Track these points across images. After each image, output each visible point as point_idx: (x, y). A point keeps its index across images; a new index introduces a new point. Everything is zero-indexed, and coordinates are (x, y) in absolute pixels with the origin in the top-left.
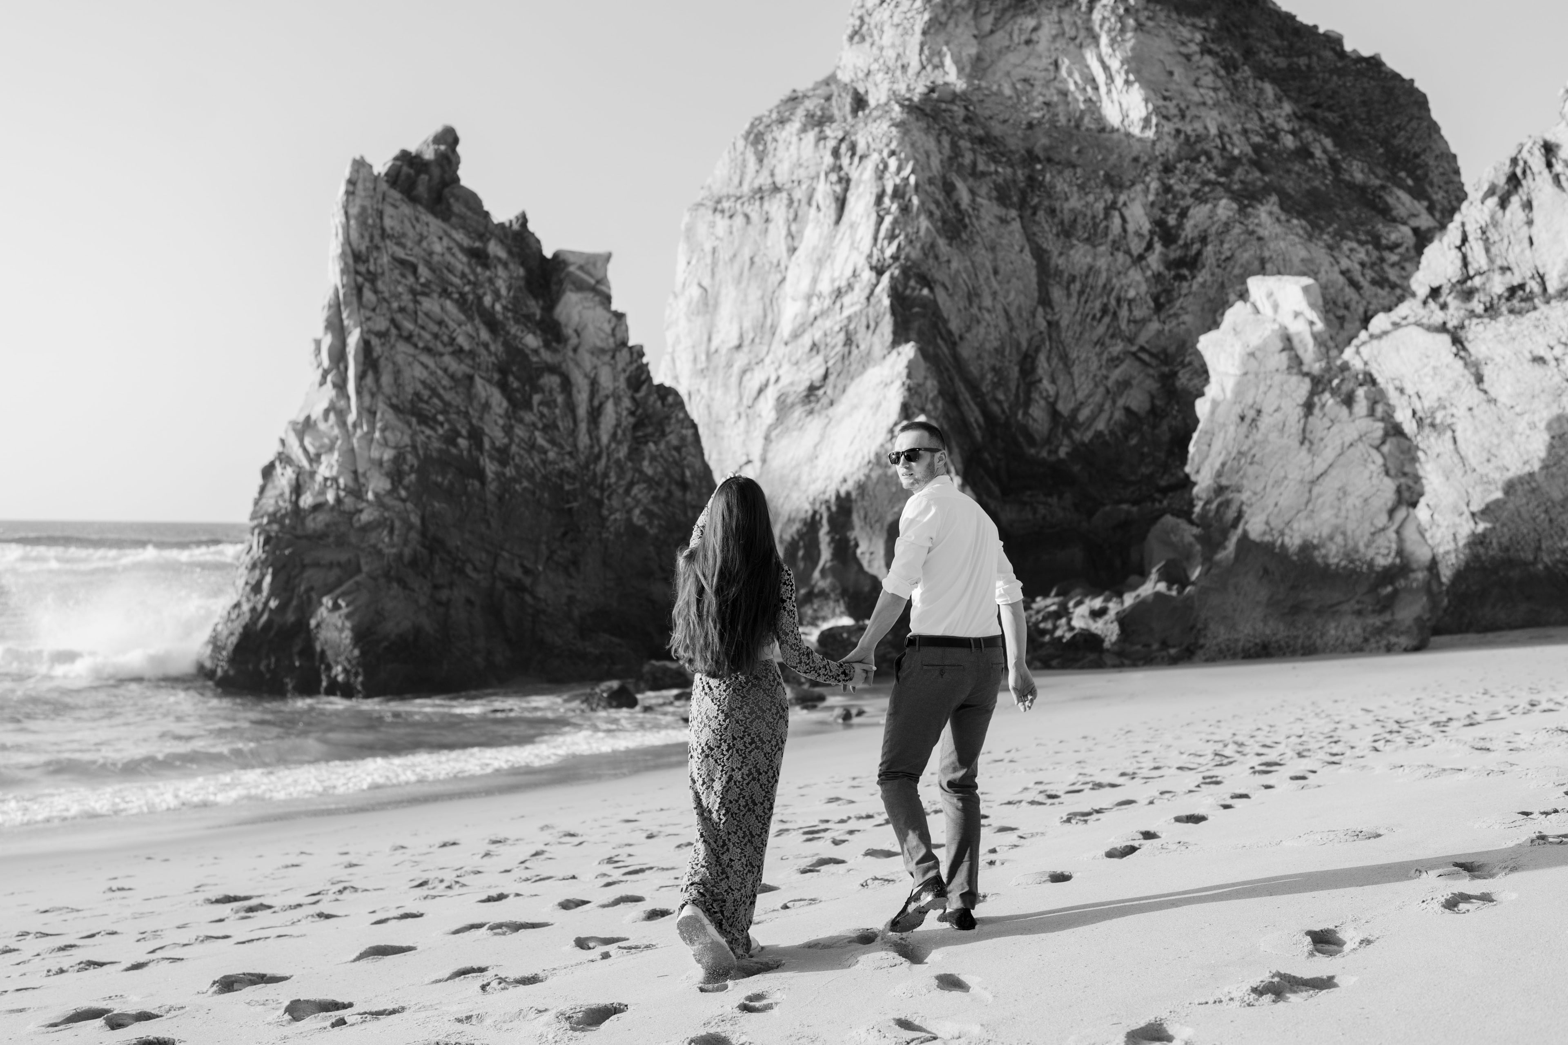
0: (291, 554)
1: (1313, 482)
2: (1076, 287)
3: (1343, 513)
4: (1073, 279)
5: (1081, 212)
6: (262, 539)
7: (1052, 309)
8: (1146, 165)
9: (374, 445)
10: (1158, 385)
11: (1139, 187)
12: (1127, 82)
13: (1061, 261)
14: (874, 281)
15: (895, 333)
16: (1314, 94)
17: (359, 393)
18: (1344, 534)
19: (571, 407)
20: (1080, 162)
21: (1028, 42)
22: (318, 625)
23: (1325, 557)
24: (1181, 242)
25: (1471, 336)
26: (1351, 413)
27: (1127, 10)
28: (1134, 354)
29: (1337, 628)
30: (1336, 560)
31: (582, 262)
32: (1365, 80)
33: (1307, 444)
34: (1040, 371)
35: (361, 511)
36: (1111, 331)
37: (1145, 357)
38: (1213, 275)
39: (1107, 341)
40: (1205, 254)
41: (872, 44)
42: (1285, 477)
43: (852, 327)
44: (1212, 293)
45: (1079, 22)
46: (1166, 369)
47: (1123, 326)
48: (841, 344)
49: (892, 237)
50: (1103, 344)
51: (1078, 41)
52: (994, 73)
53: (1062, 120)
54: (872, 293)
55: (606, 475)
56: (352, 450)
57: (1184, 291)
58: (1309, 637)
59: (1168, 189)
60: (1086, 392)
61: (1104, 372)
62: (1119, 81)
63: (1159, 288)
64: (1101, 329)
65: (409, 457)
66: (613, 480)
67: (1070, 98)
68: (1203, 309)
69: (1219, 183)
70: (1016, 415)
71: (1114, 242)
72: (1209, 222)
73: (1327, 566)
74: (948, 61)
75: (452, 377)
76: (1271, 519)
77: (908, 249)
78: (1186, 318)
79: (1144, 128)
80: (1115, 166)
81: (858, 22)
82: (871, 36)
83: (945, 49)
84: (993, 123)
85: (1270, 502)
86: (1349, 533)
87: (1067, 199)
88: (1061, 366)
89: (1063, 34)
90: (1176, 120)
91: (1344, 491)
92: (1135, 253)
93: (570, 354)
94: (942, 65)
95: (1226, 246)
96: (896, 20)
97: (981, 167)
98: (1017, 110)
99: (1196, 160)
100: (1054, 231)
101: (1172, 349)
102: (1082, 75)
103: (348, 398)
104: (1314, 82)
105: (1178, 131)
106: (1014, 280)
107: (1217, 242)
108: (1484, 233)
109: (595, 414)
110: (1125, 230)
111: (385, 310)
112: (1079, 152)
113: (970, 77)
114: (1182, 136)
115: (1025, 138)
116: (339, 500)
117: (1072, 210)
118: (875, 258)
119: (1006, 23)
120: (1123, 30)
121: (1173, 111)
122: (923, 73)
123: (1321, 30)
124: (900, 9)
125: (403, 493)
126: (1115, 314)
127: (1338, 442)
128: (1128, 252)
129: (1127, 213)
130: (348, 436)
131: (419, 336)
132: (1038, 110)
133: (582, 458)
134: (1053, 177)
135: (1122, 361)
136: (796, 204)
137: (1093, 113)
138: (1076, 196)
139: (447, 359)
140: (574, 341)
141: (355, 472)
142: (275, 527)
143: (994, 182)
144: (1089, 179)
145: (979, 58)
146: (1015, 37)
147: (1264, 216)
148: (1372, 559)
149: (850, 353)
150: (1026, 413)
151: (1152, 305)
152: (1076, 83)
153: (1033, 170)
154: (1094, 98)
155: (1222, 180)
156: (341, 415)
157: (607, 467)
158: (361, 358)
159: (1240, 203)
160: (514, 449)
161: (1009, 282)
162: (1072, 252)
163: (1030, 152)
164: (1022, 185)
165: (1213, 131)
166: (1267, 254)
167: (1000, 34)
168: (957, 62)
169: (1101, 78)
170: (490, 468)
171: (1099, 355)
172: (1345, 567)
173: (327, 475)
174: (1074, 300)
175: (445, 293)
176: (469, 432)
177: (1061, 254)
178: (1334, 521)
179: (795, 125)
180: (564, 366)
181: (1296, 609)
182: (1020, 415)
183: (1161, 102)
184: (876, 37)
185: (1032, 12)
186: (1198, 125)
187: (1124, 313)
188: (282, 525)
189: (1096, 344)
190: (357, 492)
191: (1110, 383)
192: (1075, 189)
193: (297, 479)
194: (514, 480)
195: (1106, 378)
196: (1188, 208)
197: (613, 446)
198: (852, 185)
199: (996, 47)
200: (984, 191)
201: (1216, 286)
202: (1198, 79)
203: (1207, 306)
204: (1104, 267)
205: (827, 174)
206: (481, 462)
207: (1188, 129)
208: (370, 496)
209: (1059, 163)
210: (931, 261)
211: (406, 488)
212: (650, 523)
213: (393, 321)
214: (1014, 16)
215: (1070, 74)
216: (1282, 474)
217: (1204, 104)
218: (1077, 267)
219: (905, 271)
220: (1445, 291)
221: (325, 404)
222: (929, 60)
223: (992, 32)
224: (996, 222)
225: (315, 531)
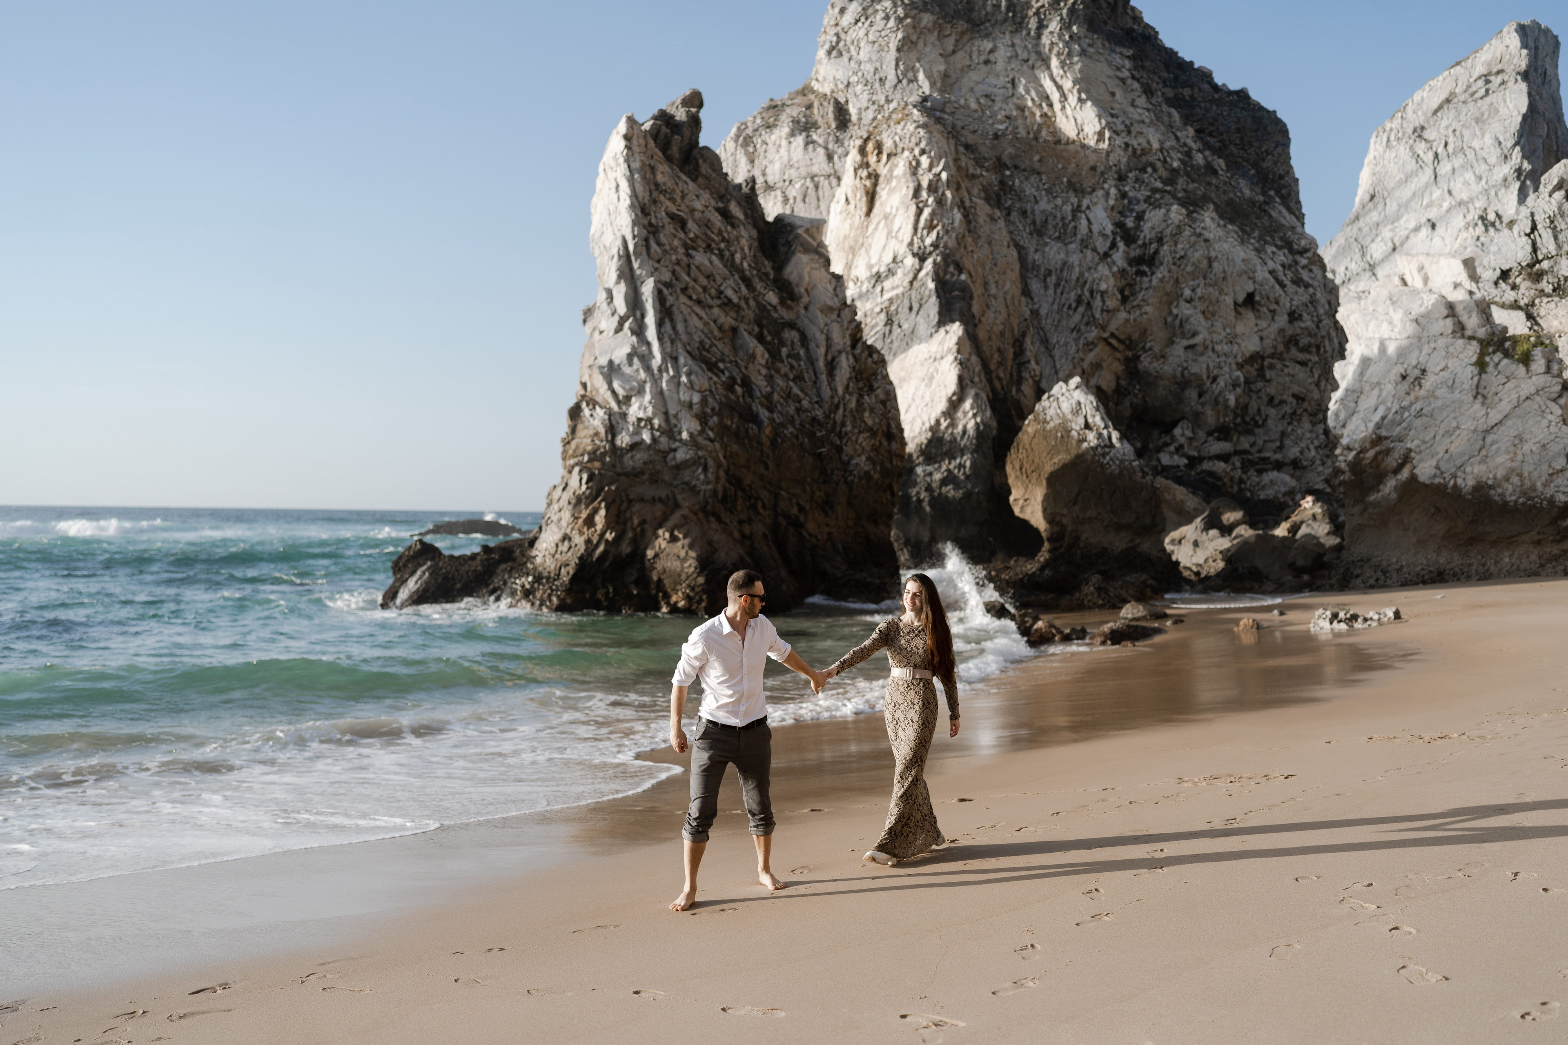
0: (617, 488)
1: (1487, 432)
2: (1052, 279)
3: (1520, 457)
4: (1049, 273)
5: (1051, 213)
6: (585, 477)
7: (1032, 299)
8: (1103, 173)
9: (682, 389)
10: (1123, 367)
11: (1100, 193)
12: (1080, 100)
13: (1037, 257)
14: (918, 267)
15: (940, 313)
16: (1198, 121)
17: (660, 339)
18: (1520, 475)
19: (812, 361)
20: (1043, 169)
21: (987, 62)
22: (656, 556)
23: (1502, 495)
24: (1140, 242)
25: (1542, 312)
26: (1528, 370)
27: (1071, 37)
28: (1105, 340)
29: (1510, 557)
30: (1514, 498)
31: (808, 225)
32: (1238, 110)
33: (1479, 397)
34: (1028, 353)
35: (675, 450)
36: (1086, 319)
37: (1114, 342)
38: (1169, 271)
39: (1083, 327)
40: (1162, 253)
41: (850, 59)
42: (1458, 428)
43: (893, 308)
44: (1169, 287)
45: (1030, 46)
46: (1129, 354)
47: (1098, 315)
48: (882, 324)
49: (930, 227)
50: (1078, 331)
51: (1030, 63)
52: (960, 89)
53: (1022, 133)
54: (915, 277)
55: (843, 424)
56: (661, 393)
57: (1145, 285)
58: (1484, 565)
59: (1123, 195)
60: (1067, 372)
61: (1081, 354)
62: (1073, 99)
63: (1124, 282)
64: (1077, 317)
65: (710, 400)
66: (849, 428)
67: (1027, 113)
68: (1161, 301)
69: (1166, 191)
70: (1011, 391)
71: (1082, 240)
72: (1164, 225)
73: (1506, 503)
74: (921, 76)
75: (720, 328)
76: (1441, 464)
77: (945, 238)
78: (1148, 309)
79: (1098, 141)
80: (1074, 174)
81: (835, 39)
82: (849, 51)
83: (917, 65)
84: (965, 132)
85: (1441, 450)
86: (1526, 474)
87: (1037, 202)
88: (1042, 349)
89: (1017, 56)
90: (1123, 135)
91: (1520, 439)
92: (1101, 252)
93: (803, 311)
94: (915, 80)
95: (1180, 246)
96: (871, 37)
97: (971, 171)
98: (983, 122)
99: (1143, 170)
100: (1028, 230)
101: (1135, 336)
102: (1037, 92)
103: (649, 344)
104: (1198, 110)
105: (1127, 145)
106: (1009, 271)
107: (1172, 243)
108: (1552, 222)
109: (832, 366)
110: (1091, 231)
111: (667, 263)
112: (1040, 161)
113: (941, 91)
114: (1130, 149)
115: (993, 148)
116: (654, 439)
117: (1043, 212)
118: (916, 246)
119: (965, 45)
120: (1070, 55)
121: (1121, 127)
122: (900, 85)
123: (1196, 66)
124: (874, 28)
125: (711, 434)
126: (1089, 304)
127: (1514, 396)
128: (1094, 250)
129: (1091, 216)
130: (656, 381)
131: (693, 287)
132: (1002, 123)
133: (826, 406)
134: (1021, 182)
135: (1096, 346)
136: (791, 201)
137: (1049, 127)
138: (1045, 199)
139: (716, 311)
140: (805, 299)
141: (666, 413)
142: (597, 464)
143: (982, 184)
144: (1054, 185)
145: (945, 75)
146: (974, 57)
147: (1208, 220)
148: (1552, 496)
149: (890, 332)
150: (1019, 390)
151: (1119, 297)
152: (1032, 99)
153: (1003, 175)
154: (1050, 114)
155: (1168, 188)
156: (646, 360)
157: (844, 416)
158: (658, 307)
159: (1187, 209)
160: (776, 397)
161: (1005, 273)
162: (1047, 249)
163: (999, 159)
164: (996, 188)
165: (1156, 145)
166: (1213, 254)
167: (960, 55)
168: (929, 77)
169: (1055, 96)
170: (764, 414)
171: (1077, 340)
172: (1523, 504)
173: (641, 415)
174: (1051, 292)
175: (708, 248)
176: (742, 380)
177: (1036, 251)
178: (1509, 464)
179: (784, 130)
180: (799, 322)
181: (1472, 541)
182: (1014, 393)
183: (1110, 119)
184: (854, 53)
185: (987, 36)
186: (1141, 140)
187: (1097, 303)
188: (604, 463)
189: (1073, 330)
190: (670, 430)
191: (1085, 365)
192: (1043, 193)
193: (610, 419)
194: (782, 425)
195: (1083, 360)
196: (1144, 212)
197: (848, 397)
198: (881, 180)
199: (959, 66)
200: (975, 191)
201: (1172, 281)
202: (1133, 101)
203: (1164, 299)
204: (1076, 263)
205: (856, 170)
206: (754, 408)
207: (1135, 143)
208: (685, 435)
209: (1024, 170)
210: (962, 250)
211: (712, 429)
212: (874, 468)
213: (674, 272)
214: (971, 39)
215: (1028, 92)
216: (1455, 424)
217: (1143, 122)
218: (1053, 263)
219: (945, 257)
220: (1515, 273)
221: (627, 350)
222: (905, 75)
223: (954, 52)
224: (988, 220)
225: (634, 468)
